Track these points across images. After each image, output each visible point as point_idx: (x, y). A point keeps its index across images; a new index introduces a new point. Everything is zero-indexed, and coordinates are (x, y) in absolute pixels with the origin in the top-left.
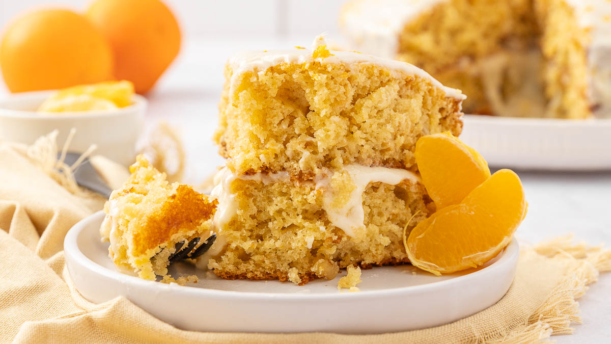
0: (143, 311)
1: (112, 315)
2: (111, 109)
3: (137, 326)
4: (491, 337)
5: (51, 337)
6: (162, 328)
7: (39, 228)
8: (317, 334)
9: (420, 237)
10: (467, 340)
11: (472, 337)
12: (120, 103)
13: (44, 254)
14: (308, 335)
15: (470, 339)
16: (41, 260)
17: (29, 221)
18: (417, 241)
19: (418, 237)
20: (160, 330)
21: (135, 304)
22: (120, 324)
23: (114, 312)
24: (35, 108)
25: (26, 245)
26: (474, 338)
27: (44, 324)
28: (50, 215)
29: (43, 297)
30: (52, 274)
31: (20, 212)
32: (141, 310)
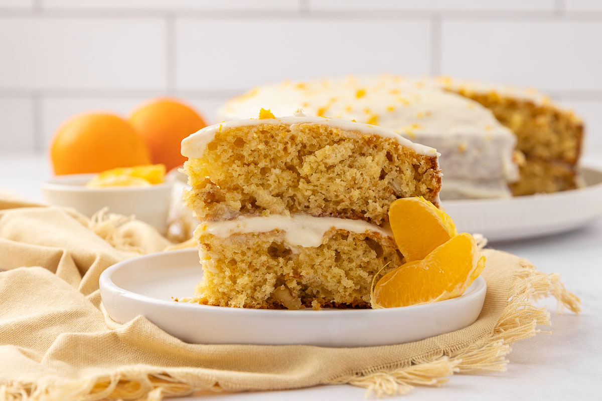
0: (157, 327)
1: (132, 330)
2: (145, 185)
3: (151, 340)
4: (458, 348)
5: (81, 345)
6: (171, 342)
7: (82, 271)
8: (300, 346)
9: (384, 284)
10: (433, 352)
11: (437, 349)
12: (153, 181)
13: (85, 291)
14: (292, 347)
15: (436, 351)
16: (82, 295)
17: (73, 265)
18: (381, 288)
19: (381, 285)
20: (170, 343)
21: (152, 322)
22: (138, 338)
23: (133, 328)
24: (84, 184)
25: (70, 284)
26: (439, 350)
27: (75, 335)
28: (92, 260)
29: (81, 321)
30: (91, 305)
31: (67, 256)
32: (156, 327)
